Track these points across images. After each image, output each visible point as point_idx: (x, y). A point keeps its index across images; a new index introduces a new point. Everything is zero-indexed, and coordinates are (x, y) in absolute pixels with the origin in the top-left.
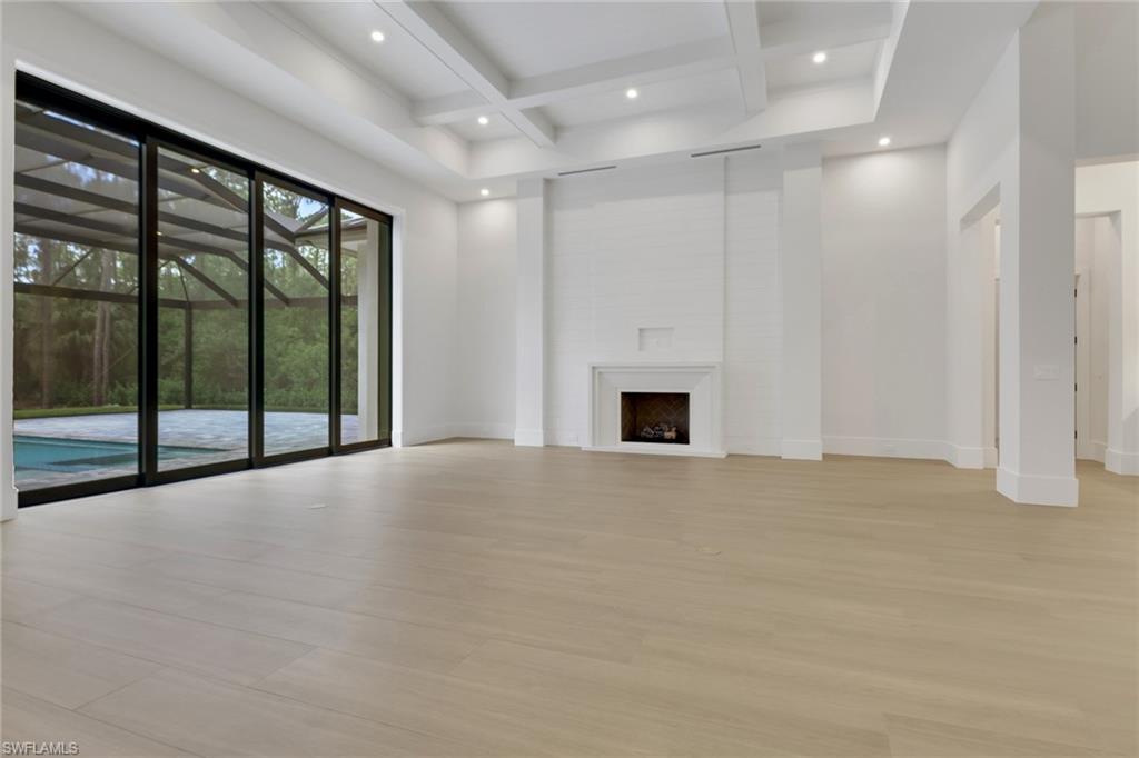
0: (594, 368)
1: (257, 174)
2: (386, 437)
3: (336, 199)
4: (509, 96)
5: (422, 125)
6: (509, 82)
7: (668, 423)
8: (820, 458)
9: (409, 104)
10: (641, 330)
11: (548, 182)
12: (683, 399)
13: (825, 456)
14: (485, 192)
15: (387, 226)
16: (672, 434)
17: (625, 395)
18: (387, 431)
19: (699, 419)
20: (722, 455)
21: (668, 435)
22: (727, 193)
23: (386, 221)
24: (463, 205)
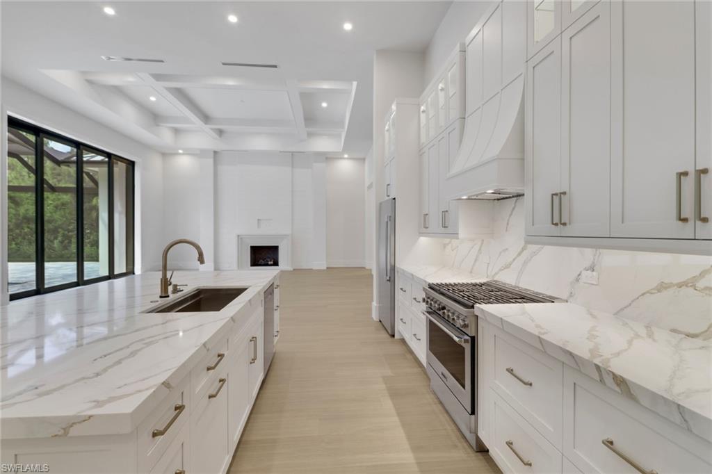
0: (238, 236)
1: (81, 147)
2: (130, 270)
3: (112, 156)
4: (206, 123)
5: (158, 125)
6: (206, 118)
7: (269, 258)
8: (325, 268)
9: (154, 117)
10: (258, 220)
11: (215, 152)
12: (275, 249)
13: (328, 268)
14: (181, 151)
15: (131, 167)
16: (272, 263)
17: (252, 248)
18: (132, 267)
19: (282, 256)
20: (292, 269)
21: (270, 263)
22: (293, 167)
23: (131, 165)
24: (166, 155)
